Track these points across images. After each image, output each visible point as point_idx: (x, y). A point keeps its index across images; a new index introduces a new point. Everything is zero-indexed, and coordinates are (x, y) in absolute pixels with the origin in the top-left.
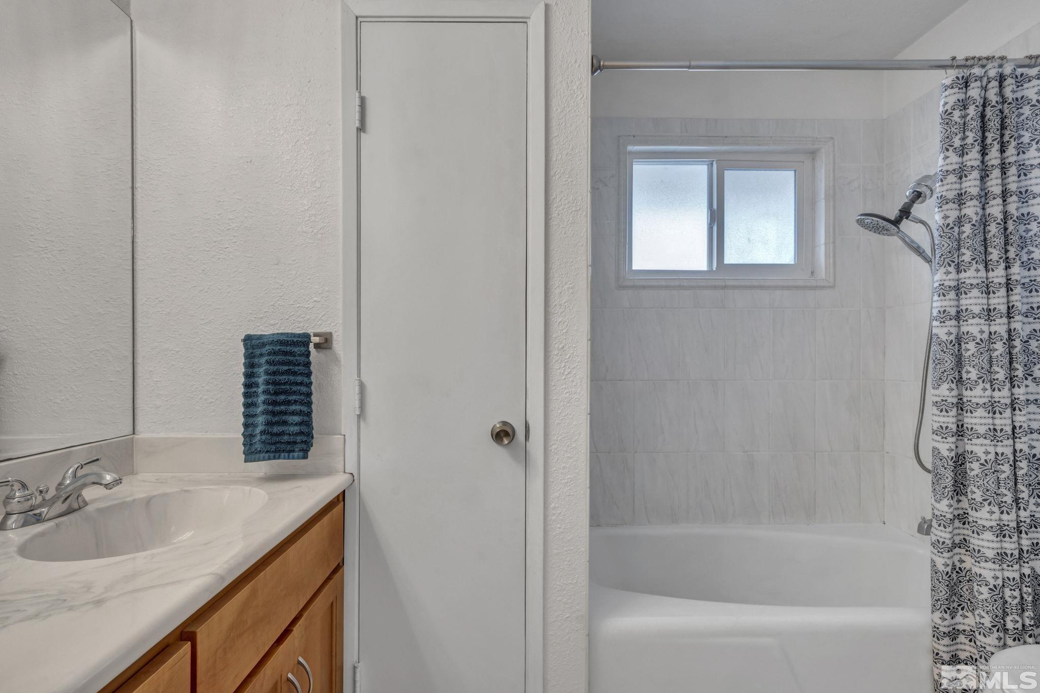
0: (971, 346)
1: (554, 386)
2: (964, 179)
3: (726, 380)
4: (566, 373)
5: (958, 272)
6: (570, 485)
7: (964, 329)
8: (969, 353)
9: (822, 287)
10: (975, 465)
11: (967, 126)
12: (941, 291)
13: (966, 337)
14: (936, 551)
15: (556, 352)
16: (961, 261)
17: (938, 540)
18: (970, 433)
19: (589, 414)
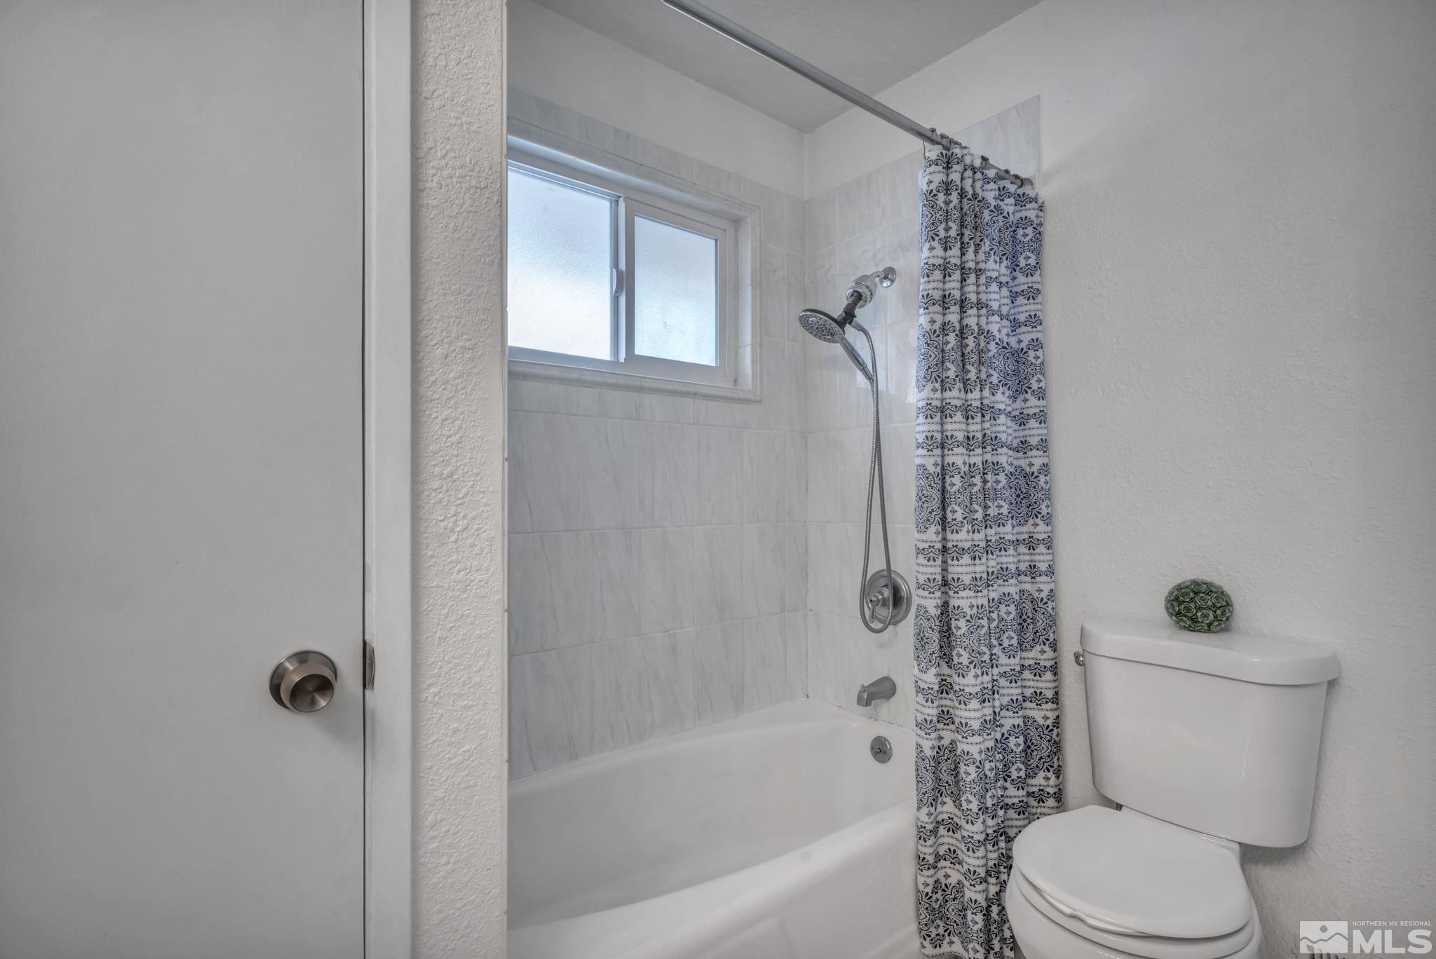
0: (957, 480)
1: (432, 557)
2: (948, 278)
3: (643, 528)
4: (458, 529)
5: (943, 389)
6: (468, 766)
7: (949, 459)
8: (955, 488)
9: (749, 401)
10: (962, 623)
11: (951, 215)
12: (929, 412)
13: (951, 469)
14: (923, 733)
15: (436, 484)
16: (946, 377)
17: (925, 719)
18: (956, 585)
19: (506, 610)
